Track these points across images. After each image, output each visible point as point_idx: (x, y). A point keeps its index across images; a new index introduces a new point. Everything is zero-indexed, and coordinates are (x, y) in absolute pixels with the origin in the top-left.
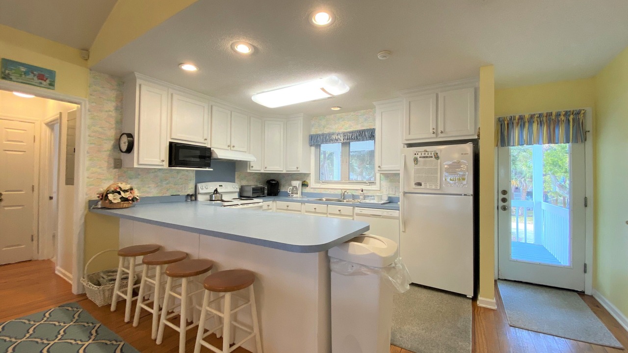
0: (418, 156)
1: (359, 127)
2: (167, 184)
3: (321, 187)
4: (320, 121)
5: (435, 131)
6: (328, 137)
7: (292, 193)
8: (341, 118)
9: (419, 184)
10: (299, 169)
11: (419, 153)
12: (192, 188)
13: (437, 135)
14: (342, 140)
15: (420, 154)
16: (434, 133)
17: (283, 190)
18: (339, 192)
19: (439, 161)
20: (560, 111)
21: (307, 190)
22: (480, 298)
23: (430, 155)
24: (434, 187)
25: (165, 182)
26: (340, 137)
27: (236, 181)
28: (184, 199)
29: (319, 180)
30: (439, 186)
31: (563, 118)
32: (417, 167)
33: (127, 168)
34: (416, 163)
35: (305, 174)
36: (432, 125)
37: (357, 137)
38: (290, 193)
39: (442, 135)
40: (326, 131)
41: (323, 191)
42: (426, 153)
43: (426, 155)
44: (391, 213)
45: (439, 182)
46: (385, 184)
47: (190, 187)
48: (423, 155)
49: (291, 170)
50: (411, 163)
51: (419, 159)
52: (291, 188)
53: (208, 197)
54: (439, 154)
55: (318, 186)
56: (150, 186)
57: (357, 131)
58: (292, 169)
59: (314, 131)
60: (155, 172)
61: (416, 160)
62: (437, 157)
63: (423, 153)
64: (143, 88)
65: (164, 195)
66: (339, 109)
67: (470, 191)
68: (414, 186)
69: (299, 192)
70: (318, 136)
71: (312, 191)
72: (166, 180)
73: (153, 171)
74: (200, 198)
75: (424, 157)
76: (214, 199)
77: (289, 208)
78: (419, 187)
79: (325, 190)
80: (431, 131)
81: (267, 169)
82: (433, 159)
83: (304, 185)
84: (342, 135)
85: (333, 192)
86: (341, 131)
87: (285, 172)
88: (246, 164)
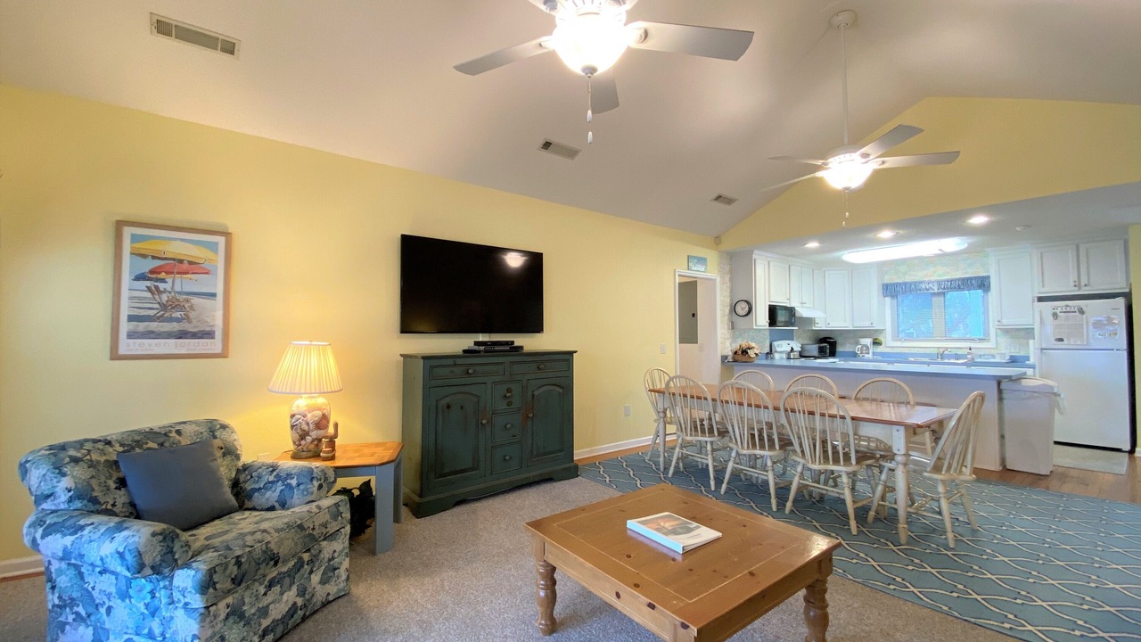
0: (1058, 311)
1: (959, 275)
3: (903, 345)
4: (897, 267)
5: (1076, 284)
6: (913, 287)
7: (862, 353)
8: (931, 264)
9: (1061, 340)
10: (874, 325)
11: (1057, 308)
12: (768, 346)
13: (1080, 288)
14: (936, 290)
15: (1060, 309)
16: (1075, 286)
17: (841, 349)
18: (936, 351)
19: (1084, 316)
21: (880, 349)
22: (1137, 449)
23: (1073, 310)
24: (1079, 343)
26: (933, 287)
27: (796, 339)
29: (896, 337)
30: (1086, 341)
32: (1057, 322)
34: (1055, 318)
35: (876, 331)
36: (1073, 277)
37: (959, 286)
38: (859, 352)
39: (1086, 288)
40: (908, 279)
41: (906, 351)
43: (1068, 309)
45: (1085, 337)
46: (1004, 341)
48: (1064, 310)
50: (1049, 318)
51: (1059, 314)
52: (860, 345)
54: (1084, 310)
55: (899, 344)
57: (959, 279)
58: (862, 324)
59: (887, 280)
61: (1055, 315)
62: (1082, 312)
63: (1064, 308)
64: (757, 261)
67: (1124, 345)
68: (1054, 342)
69: (871, 351)
70: (895, 285)
71: (889, 350)
74: (777, 356)
75: (1065, 312)
78: (1061, 343)
79: (910, 349)
80: (1072, 284)
81: (830, 325)
82: (1077, 314)
83: (876, 343)
84: (936, 284)
85: (922, 351)
86: (933, 279)
87: (851, 328)
88: (810, 321)
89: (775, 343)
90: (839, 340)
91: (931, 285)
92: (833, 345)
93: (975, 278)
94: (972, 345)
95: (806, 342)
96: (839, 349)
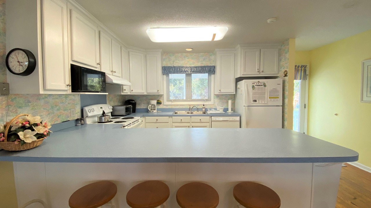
0: (255, 85)
1: (199, 64)
2: (58, 110)
3: (172, 104)
4: (170, 57)
5: (259, 70)
6: (178, 69)
7: (151, 110)
8: (187, 56)
9: (255, 101)
10: (159, 92)
11: (255, 83)
12: (78, 112)
13: (260, 73)
14: (189, 72)
16: (258, 72)
17: (139, 108)
19: (266, 88)
20: (299, 65)
21: (161, 106)
23: (261, 84)
24: (263, 103)
25: (56, 109)
26: (187, 70)
27: (107, 103)
28: (74, 124)
29: (169, 100)
30: (266, 102)
31: (300, 68)
32: (254, 91)
33: (15, 95)
34: (253, 89)
35: (158, 95)
36: (257, 67)
37: (200, 70)
38: (150, 109)
39: (262, 73)
40: (176, 65)
41: (174, 107)
42: (259, 83)
43: (259, 84)
44: (235, 118)
45: (266, 99)
46: (217, 100)
47: (77, 112)
48: (257, 84)
49: (153, 92)
50: (251, 88)
51: (255, 86)
52: (150, 105)
53: (96, 119)
54: (266, 84)
55: (170, 103)
56: (42, 114)
59: (165, 64)
60: (46, 97)
61: (253, 87)
62: (265, 86)
63: (257, 83)
65: (56, 123)
66: (191, 50)
68: (252, 102)
69: (156, 109)
70: (170, 68)
71: (165, 107)
72: (56, 106)
73: (44, 97)
74: (89, 121)
75: (258, 85)
76: (103, 121)
77: (158, 121)
78: (255, 102)
79: (175, 106)
80: (257, 70)
81: (133, 92)
82: (263, 86)
83: (159, 103)
84: (189, 69)
85: (181, 107)
86: (188, 65)
87: (145, 94)
88: (119, 87)
89: (87, 109)
90: (138, 102)
91: (187, 69)
92: (134, 105)
93: (207, 66)
94: (205, 103)
95: (116, 104)
96: (138, 107)
